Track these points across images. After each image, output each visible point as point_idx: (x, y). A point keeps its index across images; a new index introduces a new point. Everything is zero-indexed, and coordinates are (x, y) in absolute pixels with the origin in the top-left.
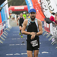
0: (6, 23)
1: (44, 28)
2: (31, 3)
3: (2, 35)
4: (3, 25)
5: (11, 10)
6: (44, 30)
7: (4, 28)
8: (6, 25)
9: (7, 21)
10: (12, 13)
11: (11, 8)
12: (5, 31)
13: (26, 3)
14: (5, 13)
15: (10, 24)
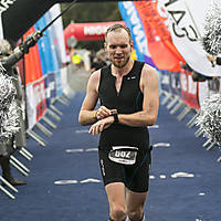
0: (57, 79)
1: (180, 95)
2: (135, 13)
3: (43, 117)
4: (46, 87)
5: (73, 37)
6: (181, 101)
7: (49, 96)
8: (55, 86)
9: (59, 73)
10: (76, 48)
11: (72, 30)
12: (52, 107)
13: (119, 13)
14: (53, 47)
15: (68, 81)
